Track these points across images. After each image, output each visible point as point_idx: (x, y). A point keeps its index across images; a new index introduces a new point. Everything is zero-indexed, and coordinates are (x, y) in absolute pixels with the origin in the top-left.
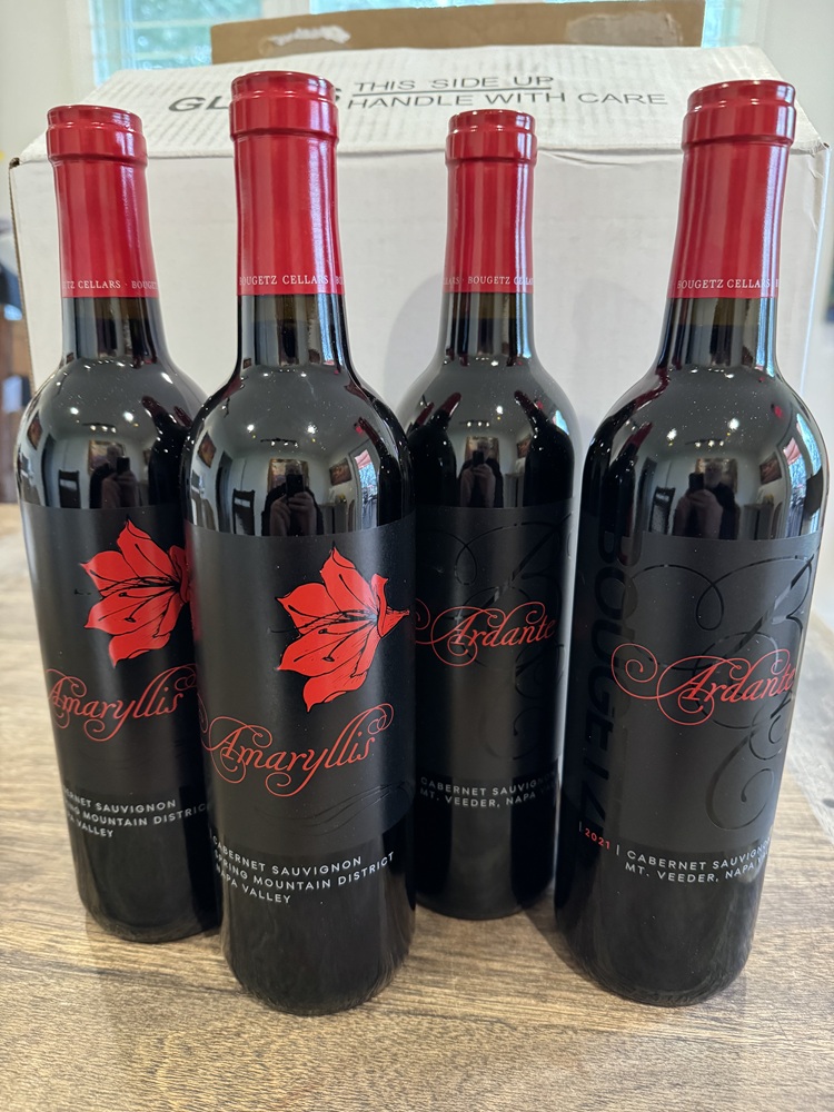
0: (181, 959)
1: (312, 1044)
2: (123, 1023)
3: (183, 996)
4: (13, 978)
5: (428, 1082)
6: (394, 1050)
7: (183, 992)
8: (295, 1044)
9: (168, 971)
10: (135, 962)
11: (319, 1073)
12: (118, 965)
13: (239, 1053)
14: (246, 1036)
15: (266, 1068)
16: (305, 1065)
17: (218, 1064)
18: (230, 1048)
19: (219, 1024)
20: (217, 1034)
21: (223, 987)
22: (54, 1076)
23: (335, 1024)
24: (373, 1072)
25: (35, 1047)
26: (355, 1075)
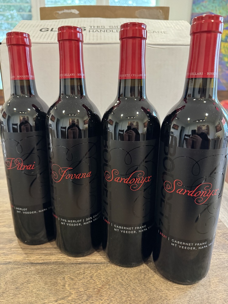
0: (63, 257)
1: (104, 273)
2: (52, 275)
3: (66, 266)
4: (17, 268)
5: (136, 277)
6: (125, 271)
7: (66, 265)
8: (100, 274)
9: (60, 261)
10: (50, 260)
11: (108, 279)
12: (45, 261)
13: (86, 278)
14: (86, 273)
15: (94, 280)
16: (104, 278)
17: (81, 281)
18: (83, 277)
19: (78, 272)
20: (79, 274)
21: (76, 263)
22: (37, 291)
23: (108, 267)
24: (122, 277)
25: (29, 285)
26: (117, 278)
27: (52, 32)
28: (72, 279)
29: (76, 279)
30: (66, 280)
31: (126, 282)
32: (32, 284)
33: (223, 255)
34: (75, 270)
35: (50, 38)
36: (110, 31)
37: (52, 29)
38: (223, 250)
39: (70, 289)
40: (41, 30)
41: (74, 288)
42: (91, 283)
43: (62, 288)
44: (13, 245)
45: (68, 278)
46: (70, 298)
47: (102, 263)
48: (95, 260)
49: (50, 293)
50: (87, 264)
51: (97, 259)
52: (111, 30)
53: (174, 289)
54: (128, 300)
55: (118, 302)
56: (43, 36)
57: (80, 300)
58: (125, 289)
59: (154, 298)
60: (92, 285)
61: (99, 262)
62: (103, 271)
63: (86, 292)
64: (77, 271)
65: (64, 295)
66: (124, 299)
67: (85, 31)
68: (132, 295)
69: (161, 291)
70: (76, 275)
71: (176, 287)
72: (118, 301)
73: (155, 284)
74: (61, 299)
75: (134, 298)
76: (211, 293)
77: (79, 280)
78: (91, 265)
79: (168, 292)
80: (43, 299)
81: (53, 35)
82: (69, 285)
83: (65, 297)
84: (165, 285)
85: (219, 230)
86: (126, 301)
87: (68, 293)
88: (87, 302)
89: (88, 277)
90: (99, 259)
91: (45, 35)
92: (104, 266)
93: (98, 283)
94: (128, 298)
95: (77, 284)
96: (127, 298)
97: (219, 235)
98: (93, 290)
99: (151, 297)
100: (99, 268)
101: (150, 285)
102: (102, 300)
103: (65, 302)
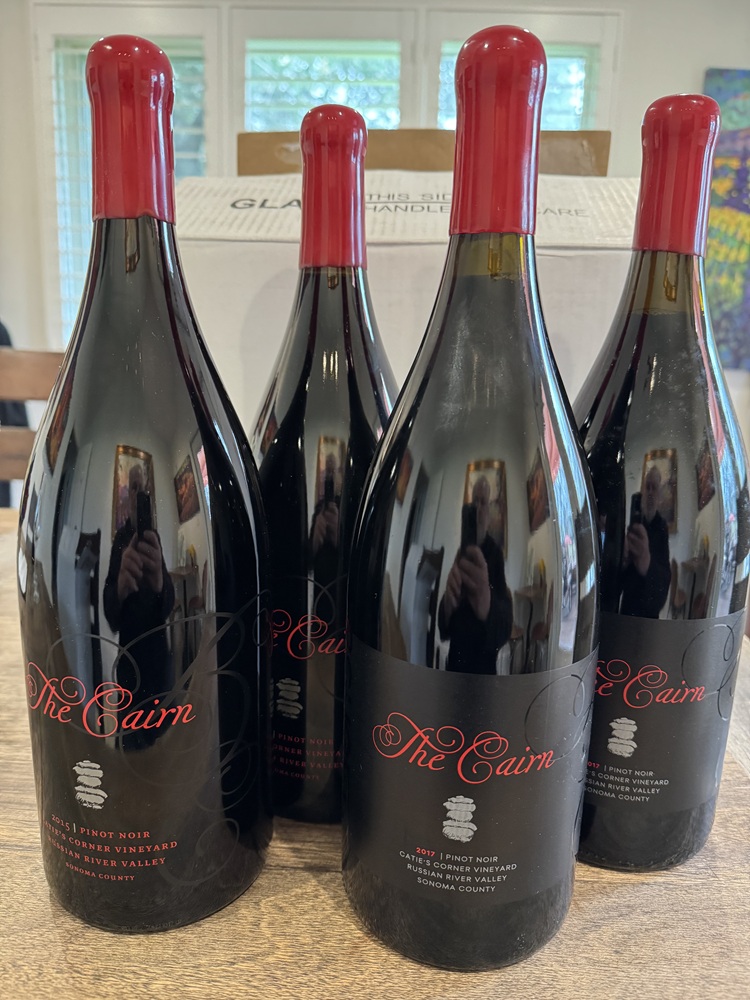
13: (320, 909)
17: (306, 917)
18: (313, 906)
19: (300, 891)
20: (300, 897)
27: (264, 210)
28: (281, 908)
29: (293, 910)
30: (263, 910)
35: (255, 227)
36: (423, 208)
37: (265, 201)
40: (234, 205)
45: (270, 904)
46: (271, 959)
49: (215, 941)
50: (328, 871)
52: (426, 205)
56: (238, 222)
57: (300, 967)
59: (518, 980)
60: (337, 931)
63: (318, 946)
64: (297, 887)
65: (254, 949)
70: (293, 899)
72: (409, 979)
74: (245, 959)
76: (690, 984)
77: (301, 914)
79: (561, 969)
80: (193, 955)
81: (264, 220)
82: (269, 924)
83: (258, 955)
87: (267, 945)
88: (321, 973)
89: (328, 908)
91: (245, 219)
93: (353, 927)
95: (294, 922)
97: (736, 820)
98: (338, 942)
102: (362, 973)
103: (257, 967)
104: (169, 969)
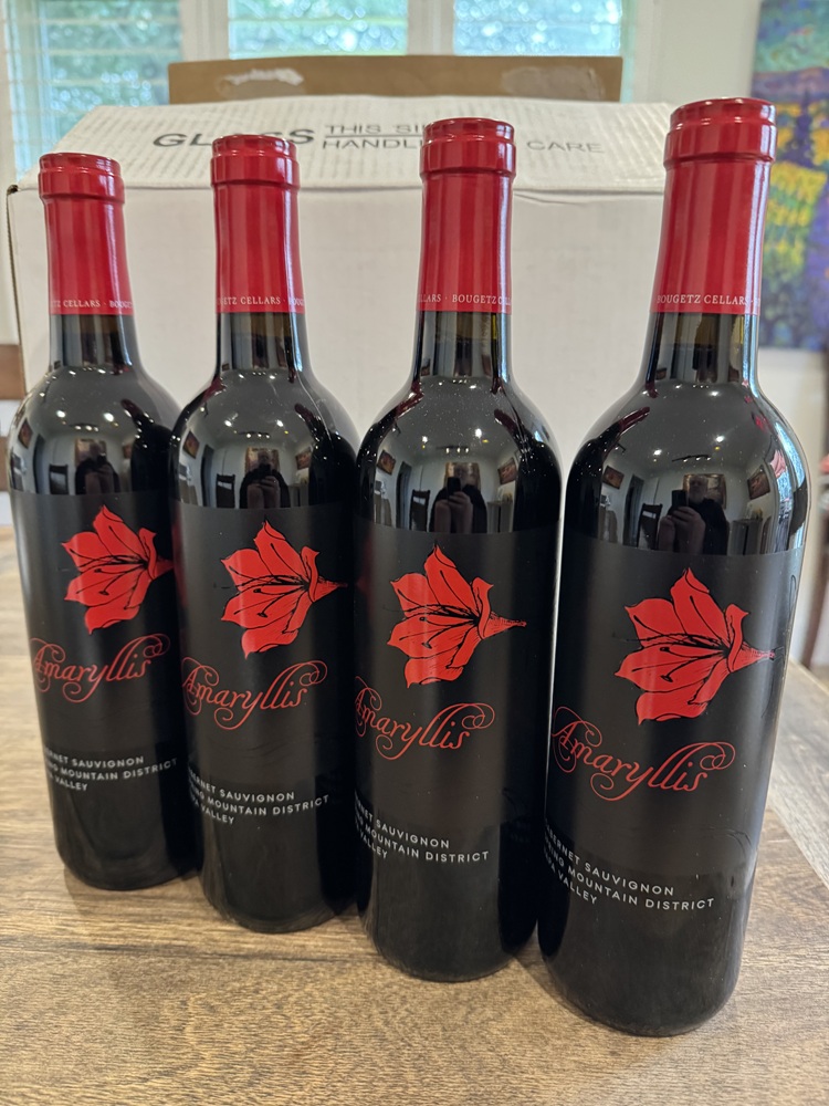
0: (192, 932)
1: (327, 994)
2: (145, 991)
3: (199, 963)
4: (29, 960)
5: (436, 1017)
6: (403, 993)
7: (198, 960)
8: (311, 995)
9: (181, 943)
10: (147, 937)
11: (336, 1018)
12: (130, 941)
13: (260, 1007)
14: (264, 992)
15: (287, 1018)
16: (323, 1012)
17: (242, 1018)
18: (251, 1004)
19: (237, 985)
20: (237, 993)
21: (235, 953)
22: (86, 1041)
23: (345, 976)
24: (386, 1012)
25: (62, 1017)
26: (370, 1016)
27: (196, 148)
28: (212, 1007)
29: (226, 1010)
30: (190, 1010)
31: (400, 1031)
32: (72, 1018)
33: (771, 958)
34: (226, 979)
35: (184, 171)
36: (398, 143)
37: (198, 136)
38: (776, 938)
39: (200, 1043)
40: (157, 142)
41: (213, 1041)
42: (274, 1026)
43: (172, 1038)
44: (32, 881)
45: (199, 1002)
46: (193, 1074)
47: (324, 960)
48: (303, 946)
49: (127, 1052)
50: (274, 959)
51: (312, 943)
52: (401, 139)
53: (566, 1068)
54: (395, 1093)
55: (357, 1100)
56: (162, 164)
57: (226, 1082)
58: (391, 1055)
59: (491, 1093)
60: (277, 1035)
61: (314, 956)
62: (324, 987)
63: (252, 1055)
64: (234, 981)
65: (173, 1060)
66: (382, 1091)
67: (310, 145)
68: (411, 1076)
69: (517, 1070)
70: (229, 995)
71: (575, 1061)
72: (358, 1095)
73: (500, 1043)
74: (161, 1074)
75: (415, 1089)
76: (699, 1092)
77: (235, 1015)
78: (287, 964)
79: (544, 1077)
80: (99, 1070)
81: (196, 161)
82: (196, 1028)
83: (178, 1069)
84: (537, 1051)
85: (772, 864)
86: (387, 1097)
87: (189, 1056)
88: (251, 1089)
89: (269, 1005)
90: (316, 946)
91: (171, 160)
92: (331, 969)
93: (297, 1029)
94: (396, 1086)
95: (226, 1025)
96: (391, 1087)
97: (769, 883)
98: (276, 1049)
99: (478, 1088)
100: (312, 975)
101: (483, 1048)
102: (301, 1088)
103: (175, 1085)
104: (66, 1090)
